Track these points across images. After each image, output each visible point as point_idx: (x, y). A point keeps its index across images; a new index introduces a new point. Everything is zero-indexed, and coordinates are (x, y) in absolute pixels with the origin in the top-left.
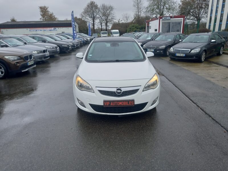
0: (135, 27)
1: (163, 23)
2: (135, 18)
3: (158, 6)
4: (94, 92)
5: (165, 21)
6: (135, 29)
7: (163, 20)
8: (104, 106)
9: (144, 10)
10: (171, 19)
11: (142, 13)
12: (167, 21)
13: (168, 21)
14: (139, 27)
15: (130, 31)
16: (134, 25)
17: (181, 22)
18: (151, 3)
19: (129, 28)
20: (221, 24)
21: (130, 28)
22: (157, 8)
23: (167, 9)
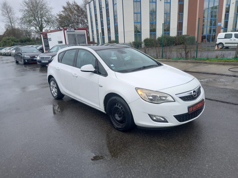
0: (12, 40)
1: (68, 34)
2: (7, 30)
3: (35, 18)
4: (175, 101)
5: (70, 33)
6: (13, 43)
7: (68, 31)
8: (189, 113)
9: (19, 21)
10: (75, 31)
11: (16, 24)
12: (71, 33)
13: (73, 33)
14: (17, 40)
15: (5, 45)
16: (10, 38)
17: (85, 34)
18: (25, 13)
19: (2, 41)
20: (104, 37)
21: (5, 42)
22: (34, 20)
23: (45, 21)
